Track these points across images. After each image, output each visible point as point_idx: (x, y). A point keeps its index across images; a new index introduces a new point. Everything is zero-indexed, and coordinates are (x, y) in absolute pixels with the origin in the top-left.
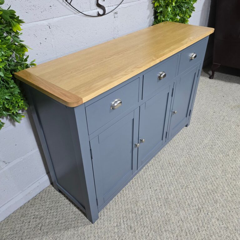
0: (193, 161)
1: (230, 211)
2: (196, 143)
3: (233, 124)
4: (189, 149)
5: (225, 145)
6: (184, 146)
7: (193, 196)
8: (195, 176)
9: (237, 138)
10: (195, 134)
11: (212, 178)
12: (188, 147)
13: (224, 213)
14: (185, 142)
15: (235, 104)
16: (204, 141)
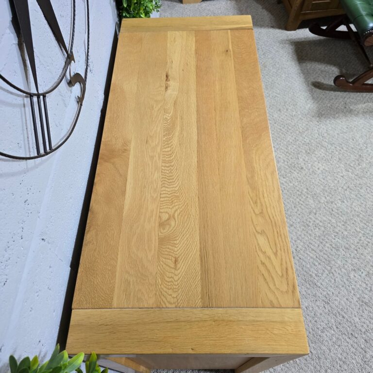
1: (357, 250)
5: (288, 154)
7: (312, 260)
8: (292, 228)
9: (291, 133)
11: (310, 216)
13: (354, 258)
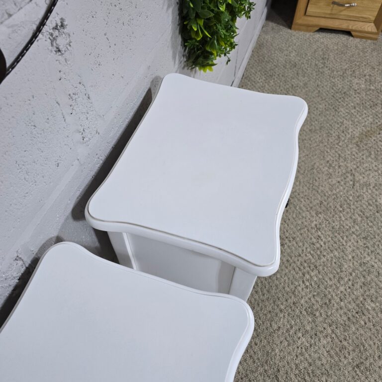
0: (345, 343)
2: (330, 279)
3: (377, 193)
4: (323, 305)
6: (310, 299)
10: (318, 249)
12: (319, 300)
14: (308, 284)
15: (359, 129)
16: (343, 265)
